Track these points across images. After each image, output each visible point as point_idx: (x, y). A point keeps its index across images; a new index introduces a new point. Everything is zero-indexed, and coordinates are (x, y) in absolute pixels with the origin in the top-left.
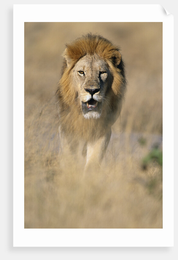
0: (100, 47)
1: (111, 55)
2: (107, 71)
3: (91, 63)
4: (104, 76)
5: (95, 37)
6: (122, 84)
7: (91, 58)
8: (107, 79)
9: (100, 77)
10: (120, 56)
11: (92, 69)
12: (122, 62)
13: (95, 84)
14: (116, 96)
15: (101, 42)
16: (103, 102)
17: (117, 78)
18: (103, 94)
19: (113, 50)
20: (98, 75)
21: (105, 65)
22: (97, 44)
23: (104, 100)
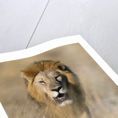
0: (46, 66)
1: (56, 66)
2: (60, 75)
3: (46, 75)
4: (59, 78)
5: (40, 62)
6: (74, 77)
7: (44, 73)
8: (63, 79)
9: (57, 80)
10: (62, 64)
11: (48, 78)
12: (66, 67)
13: (56, 85)
14: (75, 85)
15: (45, 63)
16: (69, 92)
17: (69, 76)
18: (66, 88)
19: (56, 63)
20: (55, 80)
21: (56, 72)
22: (44, 65)
23: (69, 91)
